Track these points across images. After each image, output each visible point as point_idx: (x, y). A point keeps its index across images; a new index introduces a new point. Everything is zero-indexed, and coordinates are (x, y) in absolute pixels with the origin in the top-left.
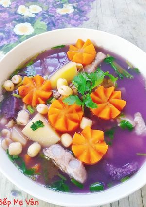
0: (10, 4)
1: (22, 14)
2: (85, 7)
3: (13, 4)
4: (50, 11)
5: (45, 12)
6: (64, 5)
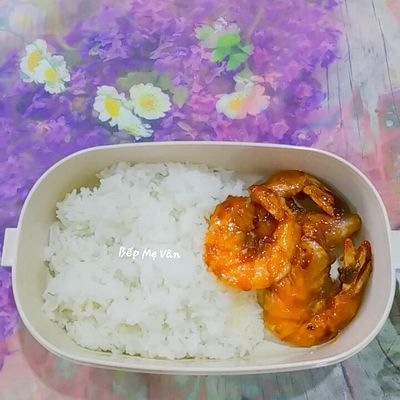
0: (68, 79)
1: (112, 124)
2: (302, 85)
3: (78, 80)
4: (196, 107)
5: (182, 116)
6: (238, 79)
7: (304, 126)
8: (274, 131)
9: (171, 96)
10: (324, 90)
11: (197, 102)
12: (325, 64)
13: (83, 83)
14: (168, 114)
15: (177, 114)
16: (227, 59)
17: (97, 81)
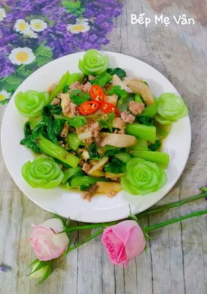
0: (5, 17)
1: (21, 33)
2: (105, 23)
3: (9, 17)
4: (58, 28)
5: (52, 31)
6: (77, 20)
7: (104, 37)
8: (91, 39)
9: (48, 23)
10: (115, 24)
11: (59, 26)
12: (116, 16)
13: (11, 18)
14: (46, 30)
15: (49, 30)
16: (74, 12)
17: (17, 18)
